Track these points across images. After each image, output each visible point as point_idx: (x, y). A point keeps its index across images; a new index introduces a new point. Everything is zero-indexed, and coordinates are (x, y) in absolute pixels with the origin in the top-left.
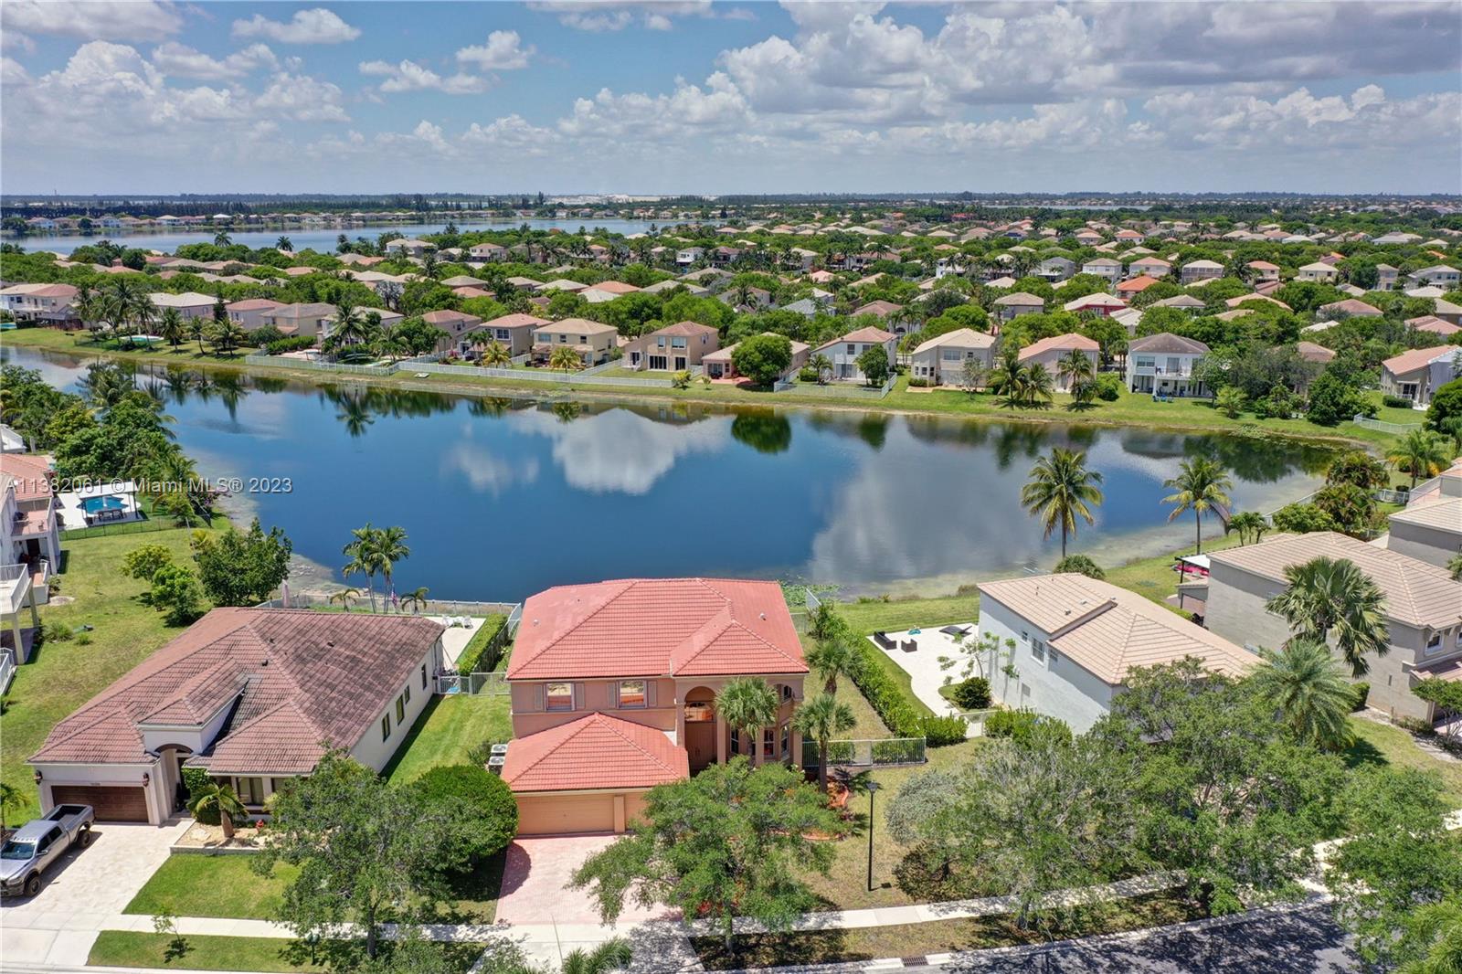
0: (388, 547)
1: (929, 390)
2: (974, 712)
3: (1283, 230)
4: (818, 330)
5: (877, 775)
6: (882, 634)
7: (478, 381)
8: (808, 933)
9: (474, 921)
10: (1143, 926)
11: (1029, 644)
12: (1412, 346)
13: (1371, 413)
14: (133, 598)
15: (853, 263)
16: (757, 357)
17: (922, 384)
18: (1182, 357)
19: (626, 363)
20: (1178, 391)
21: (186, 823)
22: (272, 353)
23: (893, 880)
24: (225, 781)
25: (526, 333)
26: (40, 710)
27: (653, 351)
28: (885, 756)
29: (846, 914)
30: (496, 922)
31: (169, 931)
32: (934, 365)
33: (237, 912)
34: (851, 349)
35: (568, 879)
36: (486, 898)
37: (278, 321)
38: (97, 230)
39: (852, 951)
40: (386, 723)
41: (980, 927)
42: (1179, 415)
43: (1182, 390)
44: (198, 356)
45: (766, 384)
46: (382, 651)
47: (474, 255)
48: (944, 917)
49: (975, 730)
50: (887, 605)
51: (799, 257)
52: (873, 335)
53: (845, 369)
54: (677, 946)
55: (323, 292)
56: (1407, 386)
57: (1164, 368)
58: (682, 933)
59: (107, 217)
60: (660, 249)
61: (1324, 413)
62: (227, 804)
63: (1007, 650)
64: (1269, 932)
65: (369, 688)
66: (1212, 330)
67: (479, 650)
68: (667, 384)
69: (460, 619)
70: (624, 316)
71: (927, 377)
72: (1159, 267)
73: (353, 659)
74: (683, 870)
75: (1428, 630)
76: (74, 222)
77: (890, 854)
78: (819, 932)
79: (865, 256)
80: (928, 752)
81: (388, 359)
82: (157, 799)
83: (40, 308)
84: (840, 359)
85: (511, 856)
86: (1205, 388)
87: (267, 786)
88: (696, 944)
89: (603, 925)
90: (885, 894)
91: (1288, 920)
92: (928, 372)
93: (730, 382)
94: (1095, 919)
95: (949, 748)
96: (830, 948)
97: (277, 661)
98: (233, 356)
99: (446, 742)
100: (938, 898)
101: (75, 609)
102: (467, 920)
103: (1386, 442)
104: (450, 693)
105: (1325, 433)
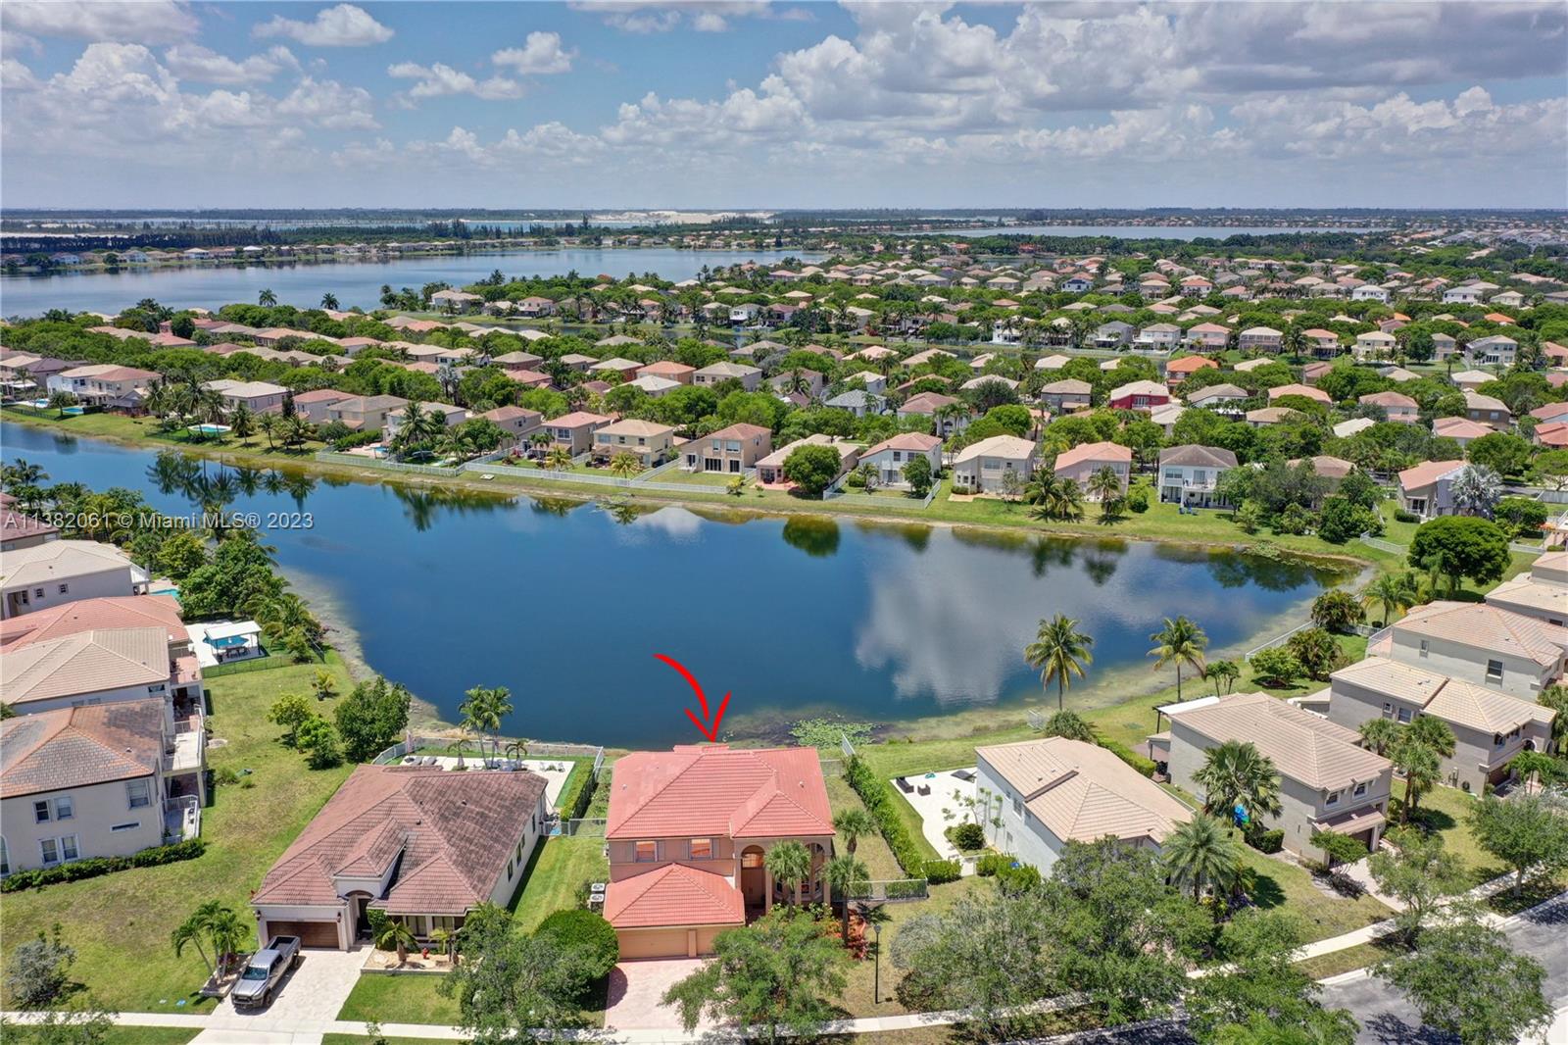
0: (497, 707)
1: (970, 498)
2: (970, 853)
3: (1357, 276)
5: (888, 910)
6: (903, 779)
7: (541, 484)
8: (830, 1036)
9: (590, 1027)
10: (1071, 1031)
11: (1011, 801)
12: (1432, 457)
13: (1378, 532)
14: (276, 740)
15: (909, 324)
16: (807, 467)
17: (964, 492)
18: (1208, 470)
19: (682, 464)
20: (1204, 503)
21: (368, 950)
22: (341, 449)
23: (894, 995)
24: (398, 919)
25: (586, 433)
26: (230, 850)
27: (708, 453)
28: (896, 893)
29: (857, 1022)
30: (605, 1027)
31: (377, 1034)
32: (975, 474)
33: (418, 1020)
34: (897, 455)
35: (658, 998)
36: (597, 1009)
37: (344, 415)
38: (121, 265)
40: (510, 868)
41: (953, 1032)
42: (1200, 530)
43: (1208, 500)
44: (268, 451)
45: (814, 492)
46: (502, 807)
47: (522, 309)
48: (929, 1024)
49: (968, 869)
50: (911, 747)
51: (854, 318)
52: (918, 442)
53: (891, 476)
55: (385, 381)
56: (1416, 501)
57: (1191, 480)
58: (739, 1035)
59: (133, 251)
60: (713, 305)
61: (1332, 532)
62: (404, 937)
63: (997, 804)
64: (1160, 1036)
65: (496, 840)
66: (1241, 437)
67: (575, 798)
68: (721, 491)
69: (556, 764)
71: (968, 485)
72: (1217, 334)
73: (482, 815)
74: (741, 994)
75: (1325, 791)
76: (98, 259)
77: (892, 977)
78: (838, 1035)
79: (921, 318)
80: (930, 888)
81: (452, 457)
82: (345, 932)
83: (105, 392)
84: (887, 465)
85: (614, 977)
86: (1227, 501)
87: (429, 924)
89: (685, 1032)
91: (1176, 1027)
92: (970, 480)
93: (782, 487)
94: (1037, 1026)
95: (947, 885)
97: (428, 820)
98: (302, 452)
99: (554, 879)
100: (926, 1009)
101: (231, 751)
102: (585, 1025)
103: (1387, 562)
104: (552, 835)
105: (1334, 551)
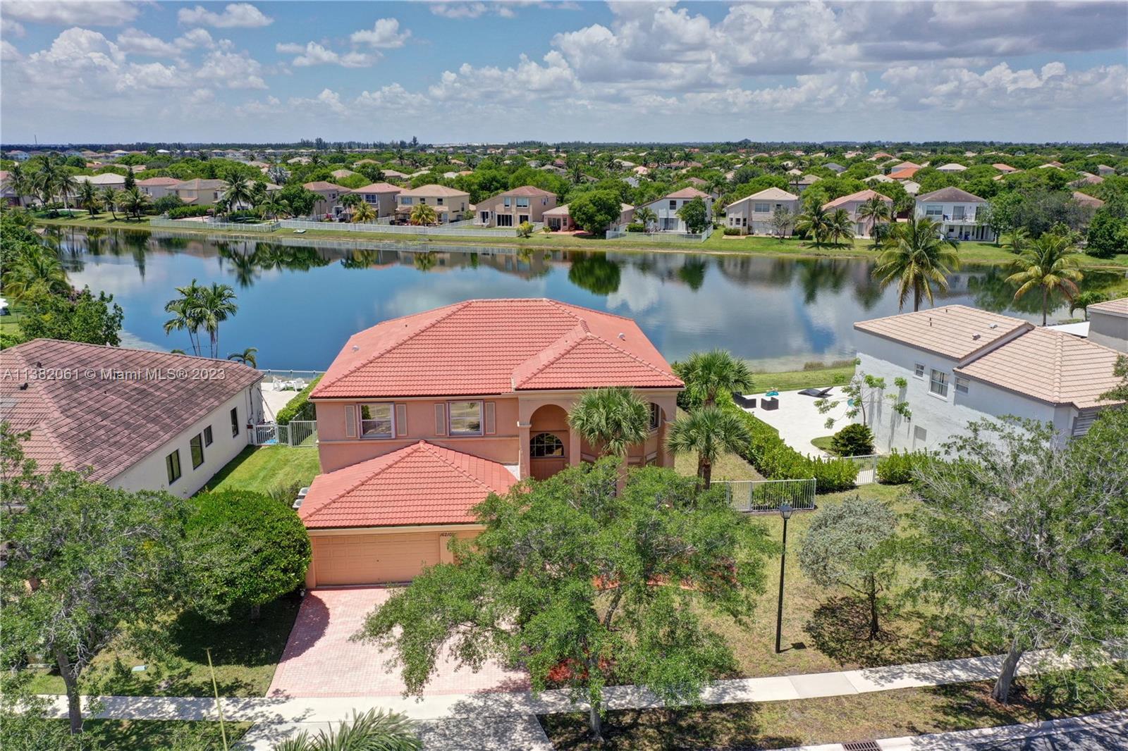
1: (742, 237)
2: (858, 459)
4: (642, 195)
6: (740, 394)
7: (348, 234)
8: (704, 709)
9: (240, 693)
11: (926, 378)
16: (591, 209)
17: (736, 233)
18: (967, 205)
19: (477, 221)
20: (964, 235)
22: (173, 217)
23: (806, 639)
25: (391, 198)
27: (500, 210)
28: (766, 502)
29: (751, 683)
30: (269, 694)
32: (746, 216)
34: (673, 204)
36: (262, 663)
37: (181, 193)
39: (770, 733)
40: (174, 463)
41: (942, 700)
43: (967, 235)
44: (111, 221)
45: (599, 233)
46: (181, 388)
49: (866, 477)
53: (668, 223)
54: (520, 727)
55: (221, 174)
57: (950, 216)
58: (528, 709)
61: (1101, 247)
63: (896, 391)
65: (153, 420)
68: (512, 235)
69: (293, 383)
70: (476, 187)
71: (740, 227)
73: (142, 392)
74: (529, 611)
78: (720, 708)
84: (663, 213)
85: (306, 610)
86: (987, 232)
88: (547, 724)
89: (406, 695)
90: (800, 657)
92: (742, 222)
93: (568, 233)
94: (1097, 690)
95: (839, 494)
96: (738, 729)
98: (140, 221)
100: (873, 662)
102: (229, 691)
104: (266, 443)
105: (1104, 263)
